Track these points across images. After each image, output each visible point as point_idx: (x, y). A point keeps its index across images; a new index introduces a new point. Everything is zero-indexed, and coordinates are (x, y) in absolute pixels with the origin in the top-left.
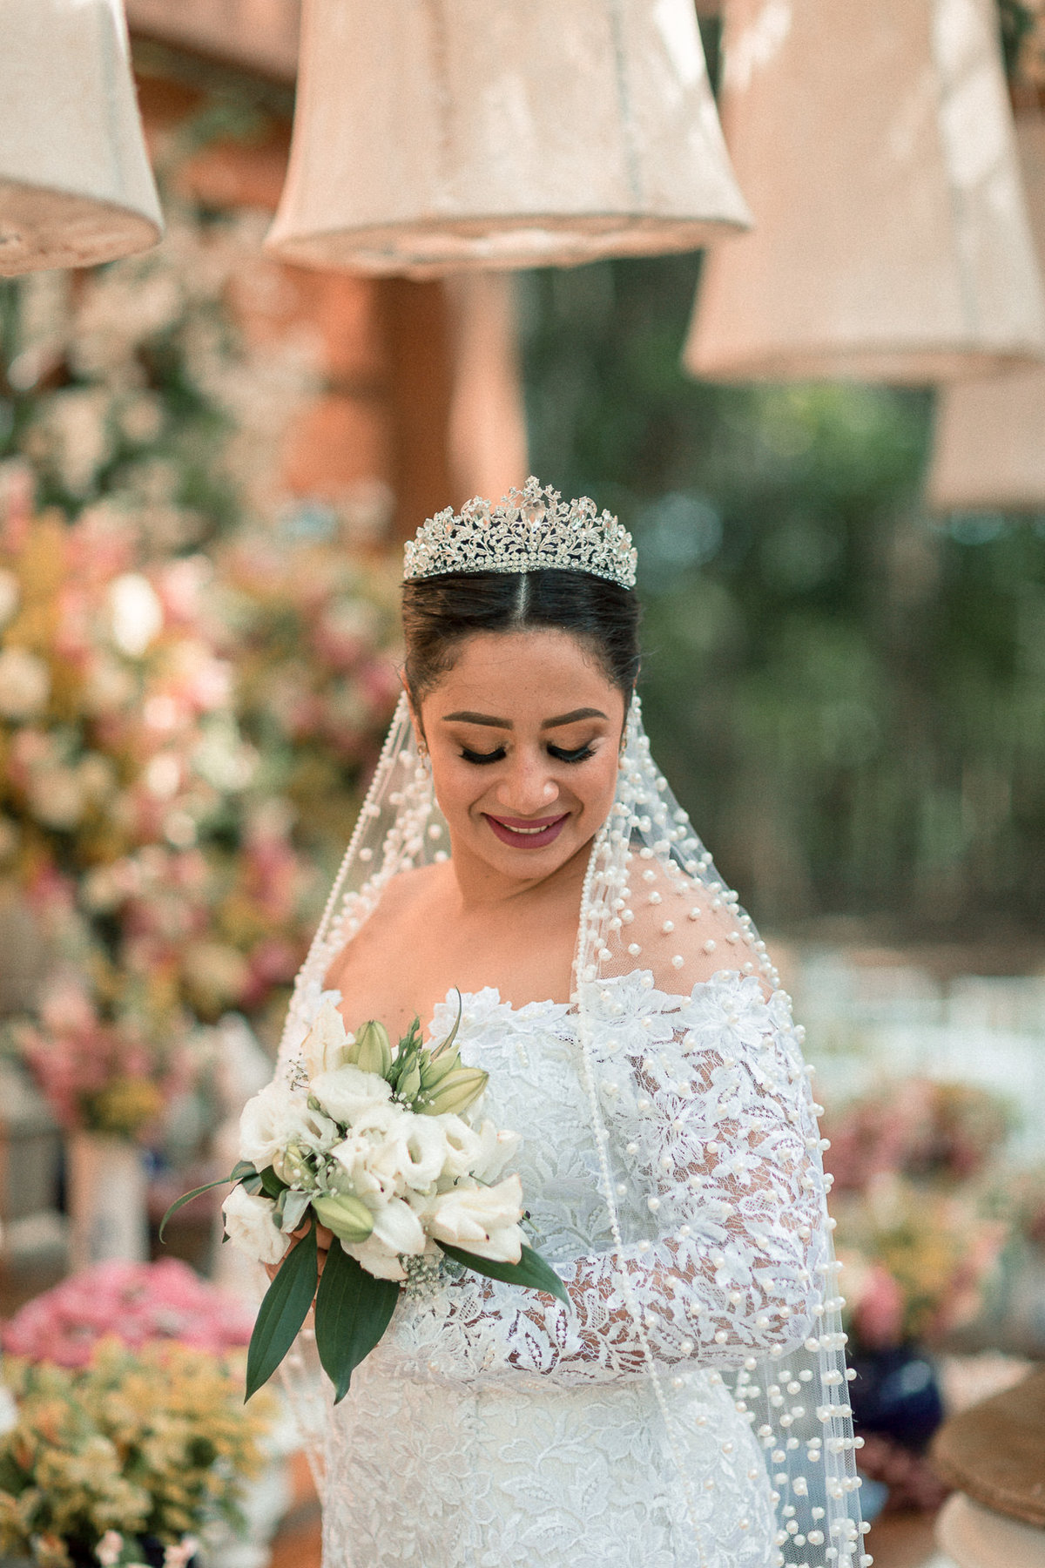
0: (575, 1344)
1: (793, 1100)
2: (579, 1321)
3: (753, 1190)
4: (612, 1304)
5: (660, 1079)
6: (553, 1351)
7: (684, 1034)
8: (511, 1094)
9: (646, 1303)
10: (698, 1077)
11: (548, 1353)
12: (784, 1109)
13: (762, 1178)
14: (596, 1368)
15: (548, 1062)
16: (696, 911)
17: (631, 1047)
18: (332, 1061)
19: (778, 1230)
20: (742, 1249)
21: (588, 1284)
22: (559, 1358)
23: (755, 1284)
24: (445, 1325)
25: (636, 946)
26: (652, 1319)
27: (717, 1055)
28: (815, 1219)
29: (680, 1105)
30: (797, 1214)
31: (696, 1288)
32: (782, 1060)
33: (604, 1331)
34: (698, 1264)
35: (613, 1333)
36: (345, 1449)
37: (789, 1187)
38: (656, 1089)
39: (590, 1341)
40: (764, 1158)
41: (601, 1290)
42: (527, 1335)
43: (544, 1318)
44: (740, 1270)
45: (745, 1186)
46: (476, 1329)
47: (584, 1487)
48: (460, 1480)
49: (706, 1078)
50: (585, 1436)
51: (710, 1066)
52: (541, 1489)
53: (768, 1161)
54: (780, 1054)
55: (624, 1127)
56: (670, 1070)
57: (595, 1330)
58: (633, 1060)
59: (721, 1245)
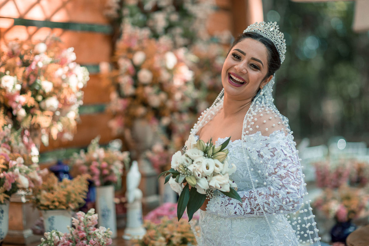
0: (249, 210)
1: (293, 157)
2: (250, 206)
3: (286, 177)
4: (256, 202)
5: (264, 155)
6: (244, 212)
7: (268, 145)
8: (232, 161)
9: (264, 202)
10: (272, 154)
11: (243, 212)
12: (291, 159)
13: (287, 175)
14: (254, 215)
15: (239, 153)
16: (271, 118)
17: (257, 149)
18: (192, 147)
19: (292, 186)
20: (284, 190)
21: (252, 198)
22: (245, 214)
23: (287, 198)
24: (221, 206)
25: (258, 126)
26: (266, 205)
27: (276, 148)
28: (300, 183)
29: (268, 160)
30: (296, 182)
31: (275, 199)
32: (290, 148)
33: (255, 208)
34: (275, 193)
35: (257, 208)
36: (205, 236)
37: (293, 176)
38: (263, 158)
39: (252, 210)
40: (287, 170)
41: (255, 199)
42: (239, 208)
43: (242, 205)
44: (284, 195)
45: (283, 177)
46: (227, 207)
47: (255, 242)
48: (229, 242)
49: (274, 154)
50: (255, 231)
51: (274, 151)
52: (246, 243)
53: (288, 171)
54: (290, 147)
55: (257, 166)
56: (266, 153)
57: (253, 208)
58: (258, 152)
59: (280, 189)
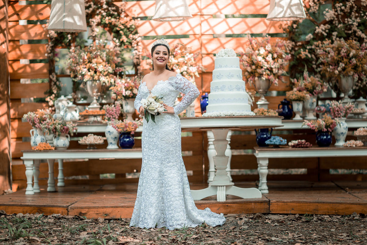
7: (178, 78)
58: (175, 82)
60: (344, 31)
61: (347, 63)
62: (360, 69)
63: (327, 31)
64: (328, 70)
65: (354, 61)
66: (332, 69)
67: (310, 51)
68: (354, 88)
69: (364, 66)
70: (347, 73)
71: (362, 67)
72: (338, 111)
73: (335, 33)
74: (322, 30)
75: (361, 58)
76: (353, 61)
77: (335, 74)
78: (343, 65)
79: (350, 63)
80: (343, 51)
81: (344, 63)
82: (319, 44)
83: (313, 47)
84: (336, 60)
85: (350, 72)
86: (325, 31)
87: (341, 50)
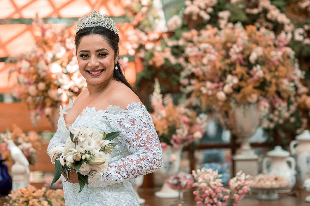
0: (126, 176)
1: (150, 123)
2: (126, 172)
4: (131, 168)
5: (125, 125)
7: (128, 116)
9: (137, 166)
12: (149, 126)
13: (149, 139)
17: (118, 119)
19: (155, 147)
20: (150, 153)
21: (126, 165)
22: (124, 178)
23: (154, 158)
27: (135, 119)
29: (130, 129)
31: (145, 161)
37: (154, 139)
40: (148, 135)
41: (129, 166)
42: (118, 176)
43: (120, 173)
44: (151, 156)
45: (146, 141)
46: (108, 177)
49: (134, 123)
56: (127, 123)
57: (129, 173)
58: (119, 122)
59: (147, 153)
60: (244, 10)
61: (243, 75)
62: (273, 89)
63: (210, 10)
64: (204, 90)
65: (259, 72)
66: (212, 90)
67: (176, 51)
68: (266, 124)
69: (282, 83)
70: (244, 97)
71: (277, 85)
72: (211, 197)
73: (224, 15)
74: (200, 8)
75: (273, 64)
76: (257, 71)
77: (217, 100)
78: (236, 81)
79: (251, 76)
80: (235, 50)
81: (236, 75)
82: (192, 37)
83: (181, 43)
84: (220, 69)
85: (250, 95)
86: (205, 10)
87: (231, 47)
